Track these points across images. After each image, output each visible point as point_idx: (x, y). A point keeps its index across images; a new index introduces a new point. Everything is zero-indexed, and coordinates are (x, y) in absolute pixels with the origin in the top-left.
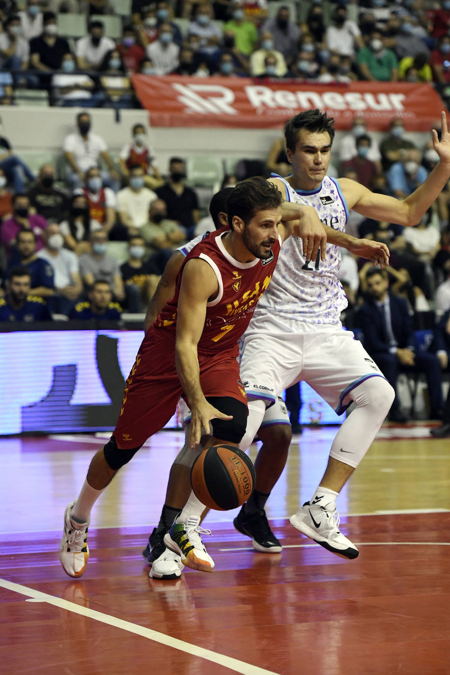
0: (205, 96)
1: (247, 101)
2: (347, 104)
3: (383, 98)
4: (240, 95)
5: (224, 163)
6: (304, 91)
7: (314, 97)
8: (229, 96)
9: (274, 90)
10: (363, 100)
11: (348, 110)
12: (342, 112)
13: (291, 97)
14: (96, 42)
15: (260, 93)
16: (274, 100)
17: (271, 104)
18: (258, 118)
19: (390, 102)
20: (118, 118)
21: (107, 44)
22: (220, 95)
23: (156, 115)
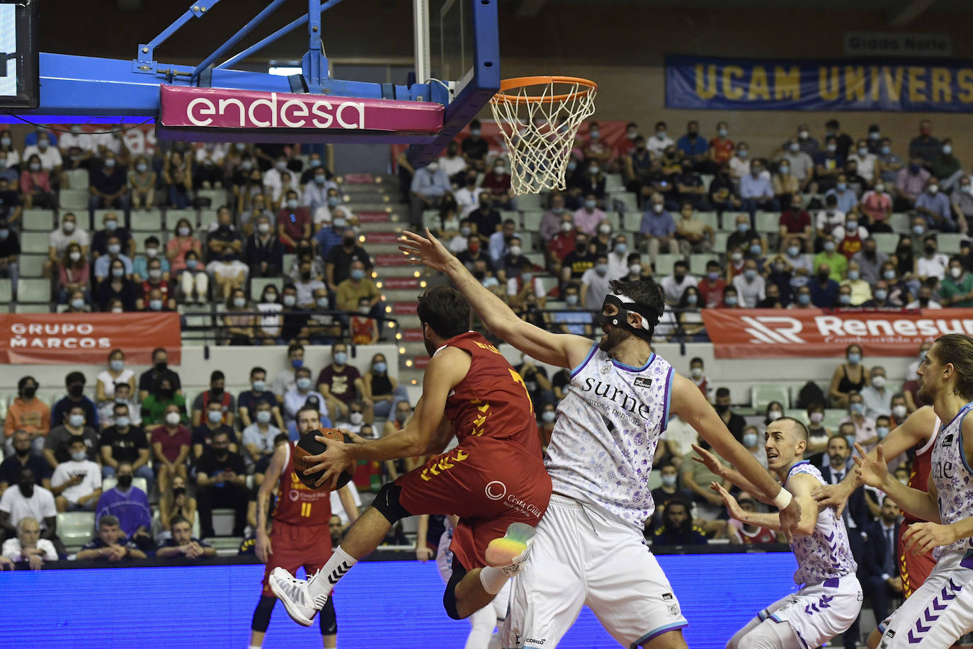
0: (772, 327)
1: (816, 330)
2: (918, 330)
3: (956, 324)
4: (810, 325)
5: (790, 392)
6: (875, 319)
7: (885, 325)
8: (798, 326)
9: (844, 320)
10: (936, 326)
11: (919, 336)
12: (912, 338)
13: (861, 325)
14: (679, 279)
15: (829, 323)
16: (842, 328)
17: (840, 333)
18: (826, 346)
19: (963, 328)
20: (683, 352)
21: (690, 281)
22: (789, 326)
23: (720, 347)
